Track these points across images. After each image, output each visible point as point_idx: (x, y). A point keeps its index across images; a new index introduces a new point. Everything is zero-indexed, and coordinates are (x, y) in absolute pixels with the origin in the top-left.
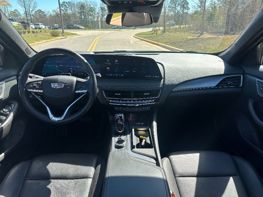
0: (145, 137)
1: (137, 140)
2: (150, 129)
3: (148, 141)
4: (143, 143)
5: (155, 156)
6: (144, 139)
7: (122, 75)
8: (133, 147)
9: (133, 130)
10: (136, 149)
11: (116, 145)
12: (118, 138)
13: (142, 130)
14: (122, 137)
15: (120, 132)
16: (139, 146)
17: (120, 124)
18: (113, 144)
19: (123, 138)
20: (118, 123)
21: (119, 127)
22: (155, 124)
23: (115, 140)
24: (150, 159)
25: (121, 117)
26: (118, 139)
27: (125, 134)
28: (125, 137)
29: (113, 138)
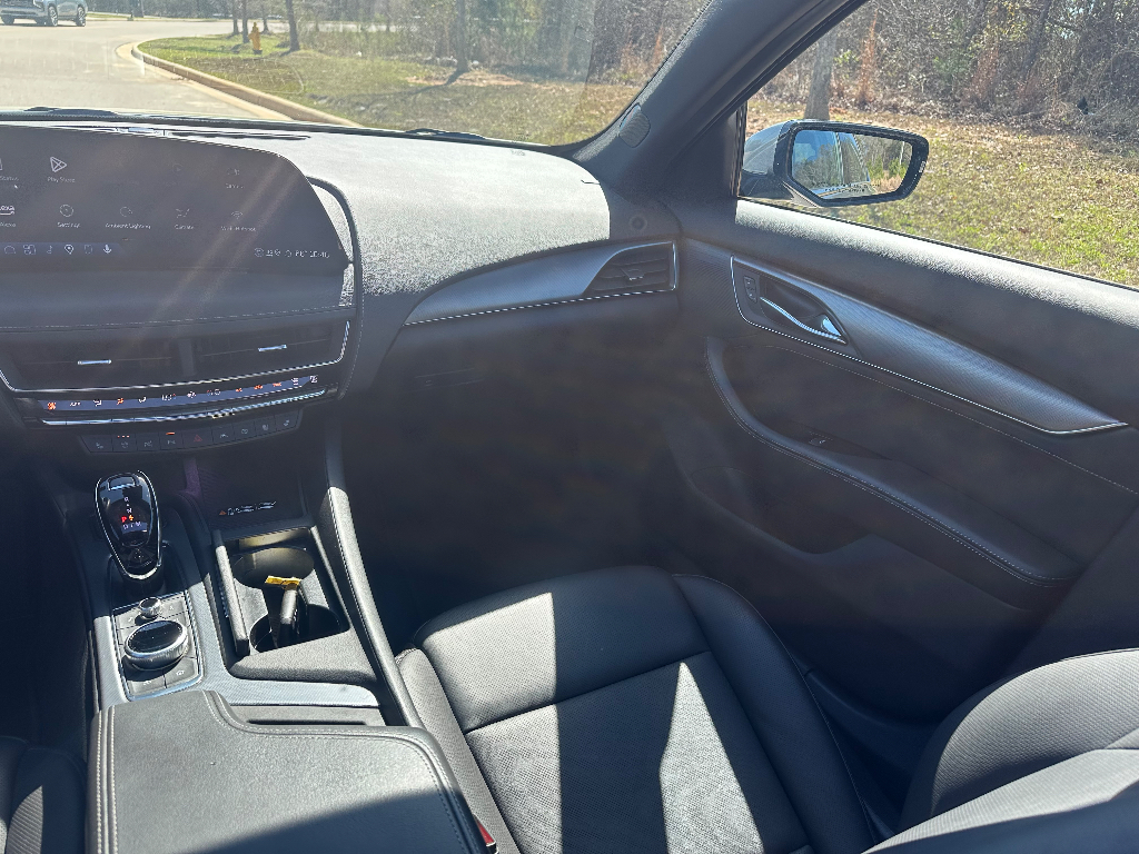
0: (293, 579)
1: (253, 602)
2: (314, 530)
3: (317, 597)
4: (288, 613)
6: (292, 586)
7: (107, 250)
8: (234, 651)
9: (222, 552)
10: (255, 660)
11: (131, 662)
12: (135, 613)
13: (269, 545)
14: (158, 604)
15: (141, 577)
16: (271, 634)
17: (138, 535)
18: (110, 658)
19: (166, 608)
20: (119, 532)
21: (128, 551)
22: (338, 499)
23: (114, 633)
24: (344, 689)
25: (134, 494)
26: (138, 621)
27: (172, 582)
28: (178, 598)
29: (104, 624)
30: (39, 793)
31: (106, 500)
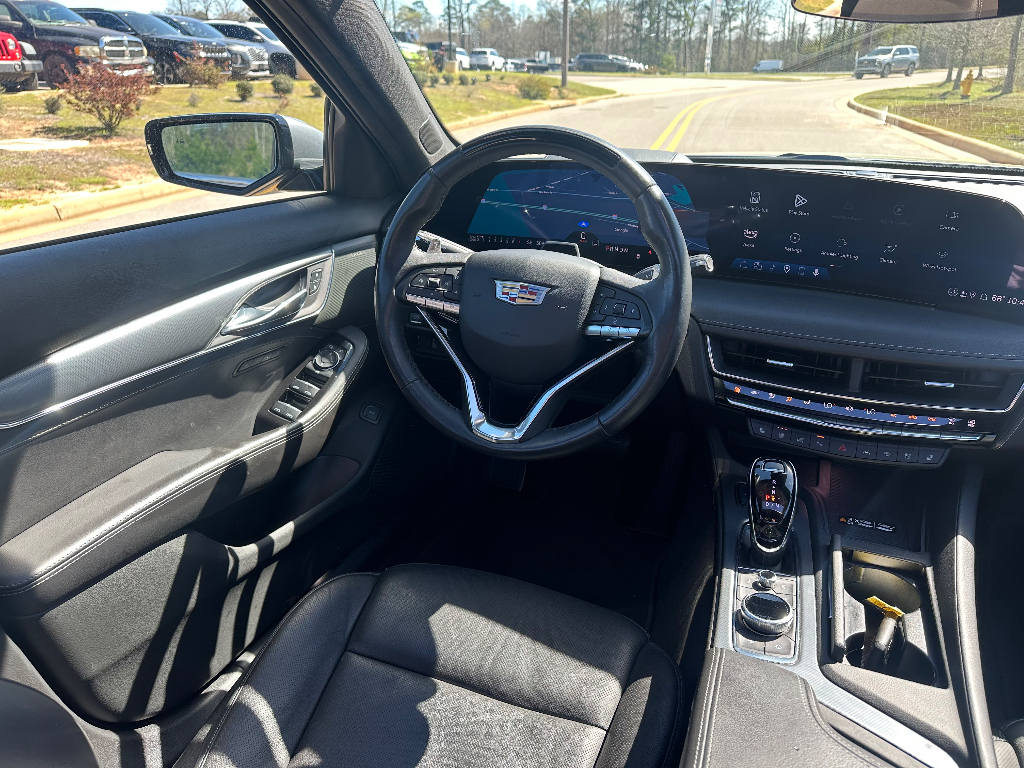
0: (896, 608)
1: (856, 615)
2: (929, 571)
3: (917, 636)
4: (884, 639)
5: (960, 741)
6: (893, 615)
8: (829, 653)
9: (838, 556)
10: (844, 668)
11: (743, 618)
12: (753, 577)
13: (881, 566)
14: (773, 579)
15: (764, 549)
16: (861, 651)
17: (774, 514)
18: (727, 608)
19: (781, 585)
20: (760, 505)
21: (763, 524)
22: (963, 550)
23: (736, 587)
25: (780, 478)
26: (755, 585)
27: (788, 564)
28: (791, 581)
29: (729, 575)
30: (647, 682)
31: (757, 476)
